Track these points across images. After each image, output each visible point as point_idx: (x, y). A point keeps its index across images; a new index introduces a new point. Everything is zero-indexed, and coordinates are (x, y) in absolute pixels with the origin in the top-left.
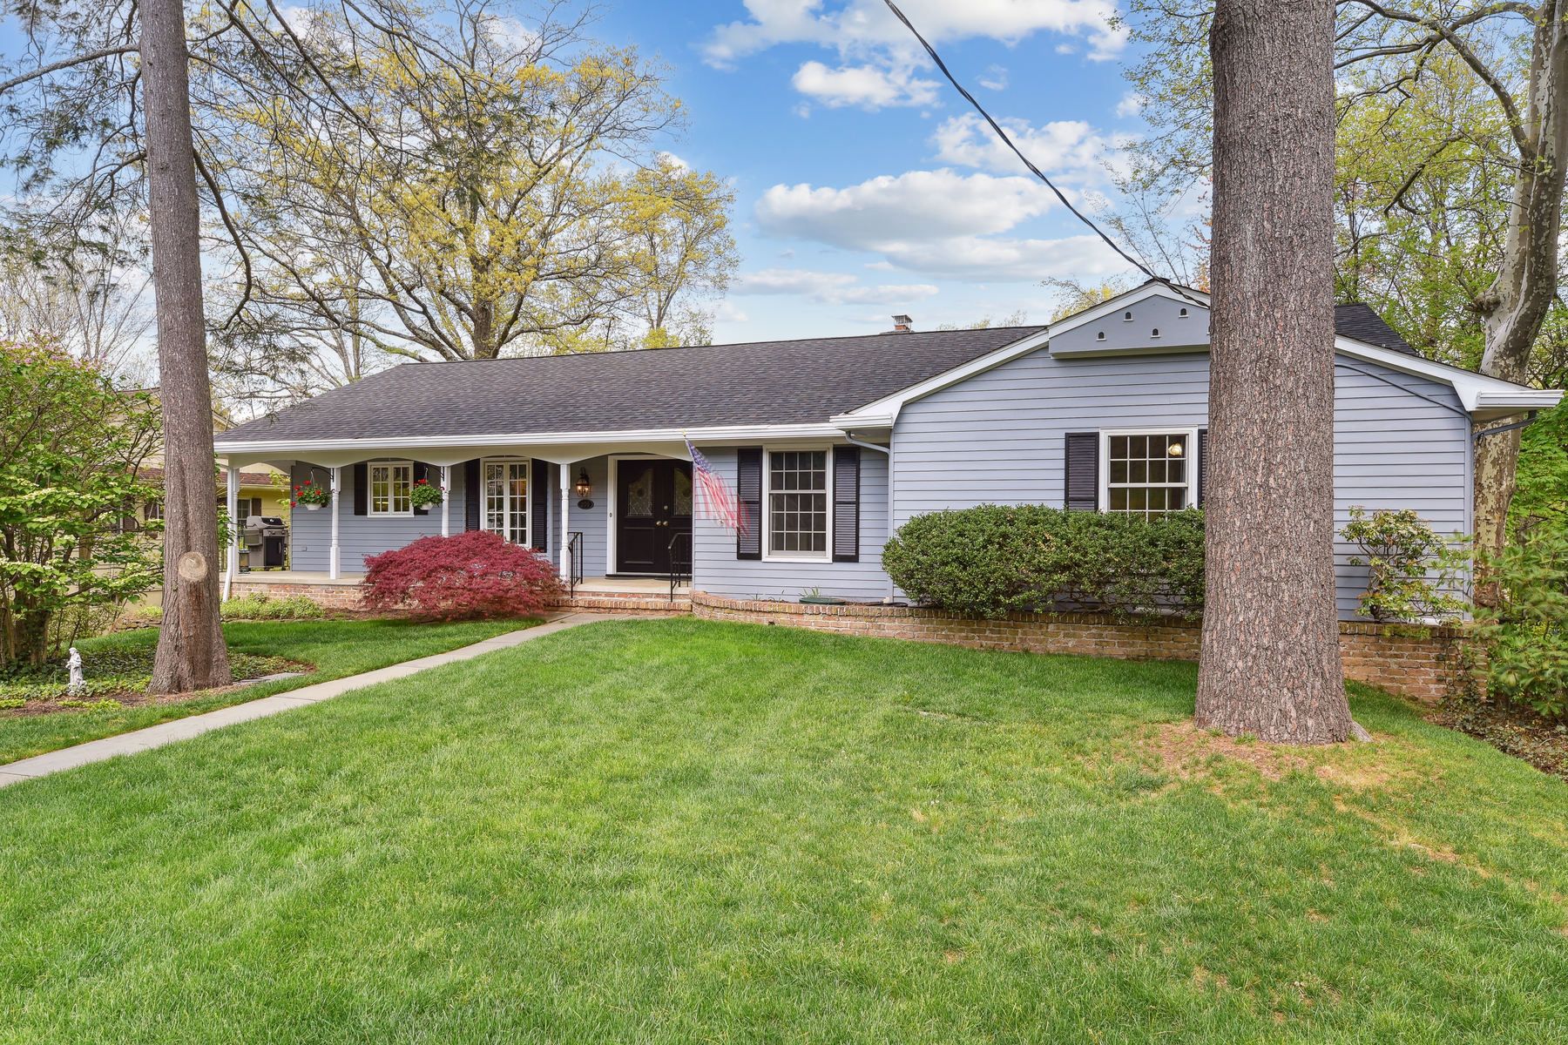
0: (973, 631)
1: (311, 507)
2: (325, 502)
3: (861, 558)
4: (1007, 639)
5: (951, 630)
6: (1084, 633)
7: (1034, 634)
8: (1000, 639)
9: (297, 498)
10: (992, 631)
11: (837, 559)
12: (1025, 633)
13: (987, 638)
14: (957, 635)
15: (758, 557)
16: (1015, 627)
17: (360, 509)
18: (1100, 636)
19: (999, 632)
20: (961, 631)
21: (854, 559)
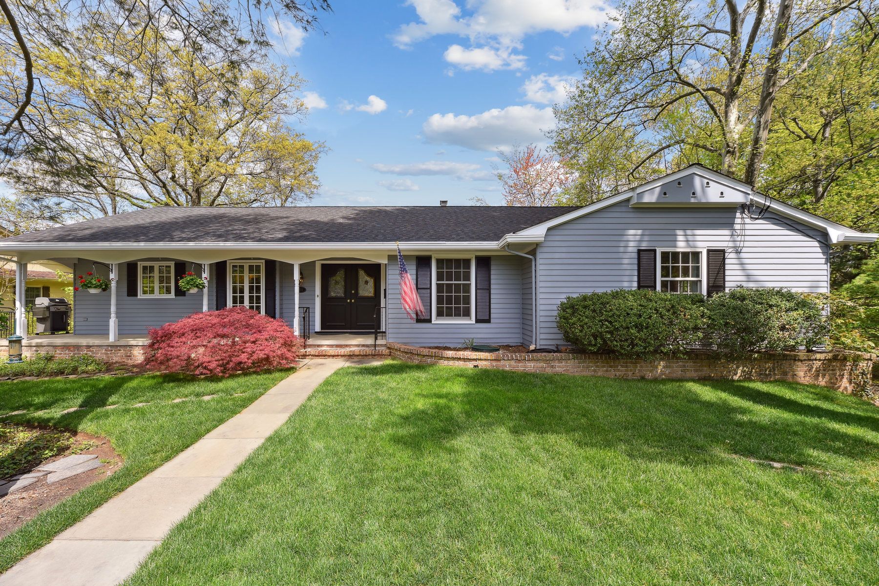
0: (611, 367)
1: (92, 291)
2: (106, 287)
3: (492, 320)
4: (631, 370)
5: (597, 366)
6: (675, 365)
7: (647, 367)
8: (627, 371)
9: (79, 284)
10: (622, 366)
11: (478, 321)
12: (641, 367)
13: (619, 370)
14: (601, 369)
15: (429, 321)
16: (636, 363)
17: (132, 291)
18: (684, 366)
19: (627, 367)
20: (604, 367)
21: (488, 321)
